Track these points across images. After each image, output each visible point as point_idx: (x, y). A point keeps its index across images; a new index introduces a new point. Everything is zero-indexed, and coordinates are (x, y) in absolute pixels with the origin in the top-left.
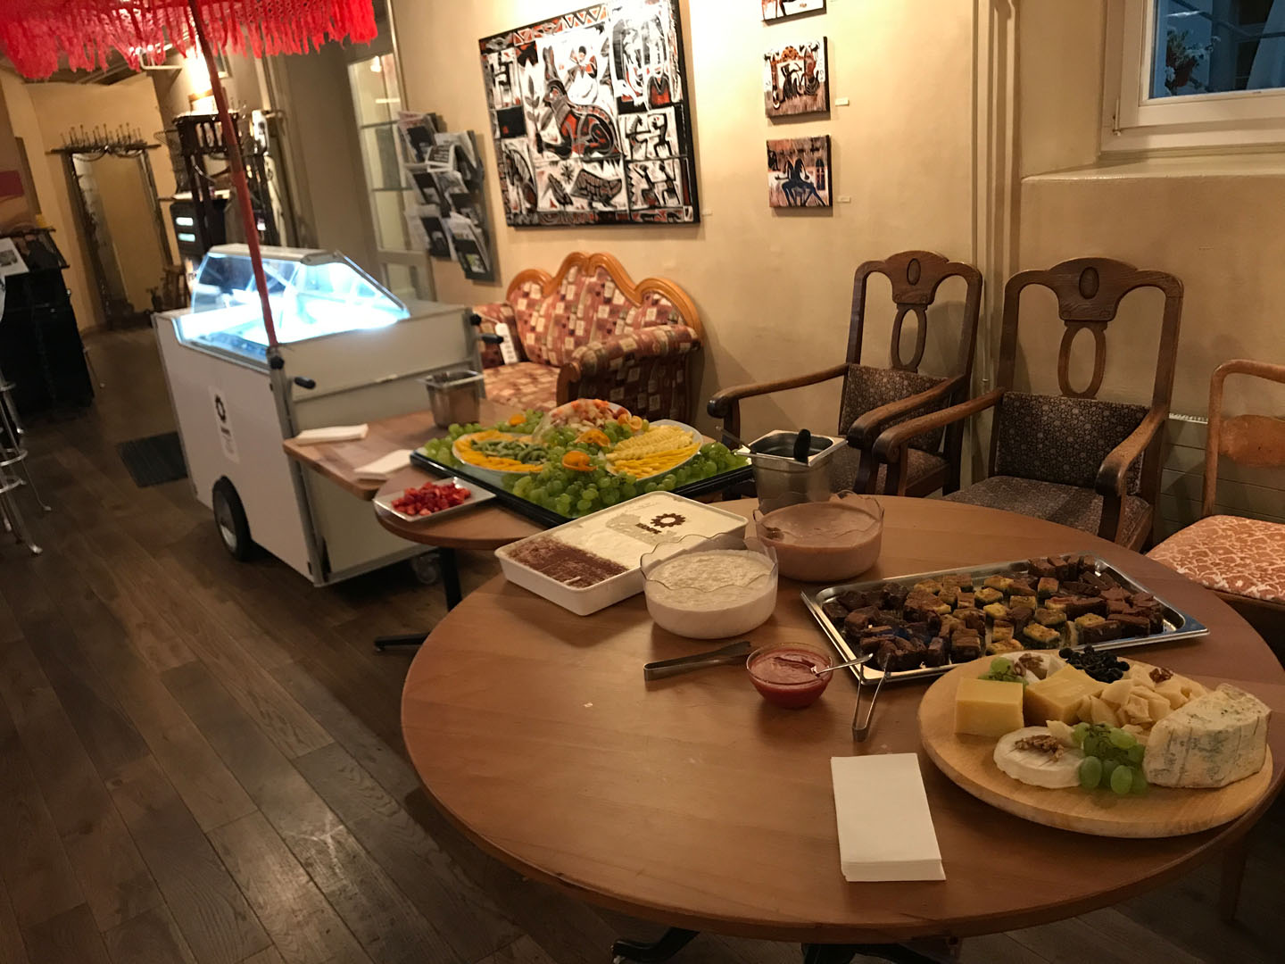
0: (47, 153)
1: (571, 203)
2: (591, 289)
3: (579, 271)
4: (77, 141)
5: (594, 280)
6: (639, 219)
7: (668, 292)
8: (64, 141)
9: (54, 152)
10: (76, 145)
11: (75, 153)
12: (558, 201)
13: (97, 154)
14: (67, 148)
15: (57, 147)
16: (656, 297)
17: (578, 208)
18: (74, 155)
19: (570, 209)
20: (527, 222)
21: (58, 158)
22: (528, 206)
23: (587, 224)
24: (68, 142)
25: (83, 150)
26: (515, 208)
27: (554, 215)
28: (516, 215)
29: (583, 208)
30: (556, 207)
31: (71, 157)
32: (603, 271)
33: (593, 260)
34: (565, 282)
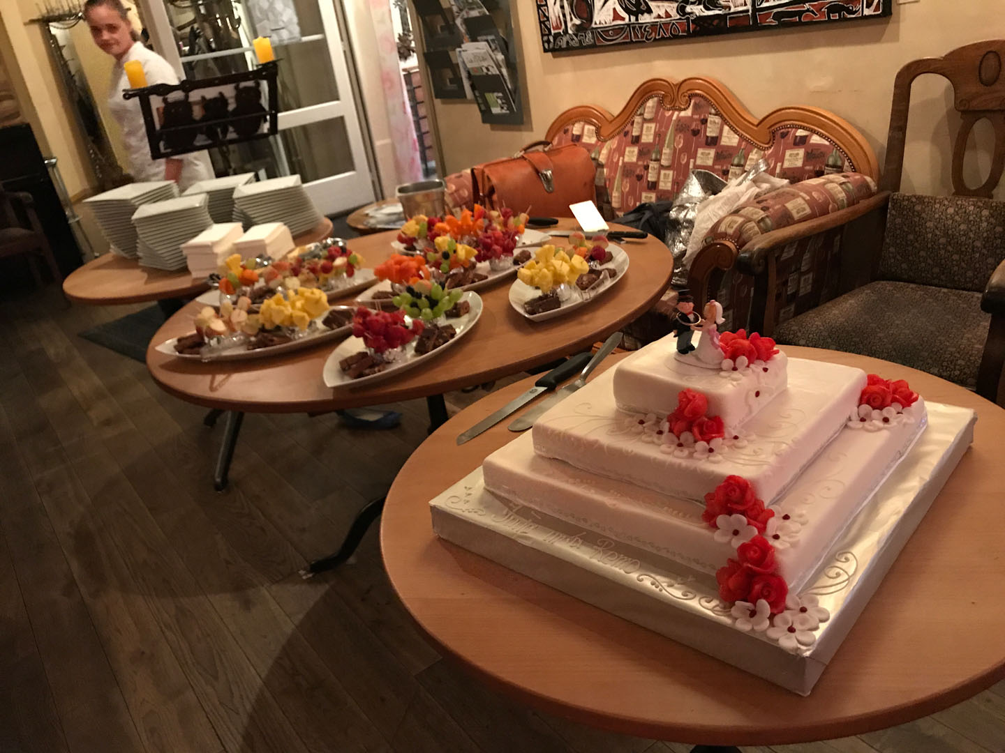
0: (25, 24)
1: (649, 11)
2: (682, 126)
3: (661, 103)
4: (52, 10)
5: (688, 113)
6: (770, 21)
7: (822, 126)
8: (40, 11)
9: (32, 22)
10: (51, 14)
11: (51, 22)
12: (626, 10)
13: (73, 22)
14: (43, 17)
15: (35, 17)
16: (800, 133)
17: (659, 16)
18: (51, 24)
19: (645, 19)
20: (575, 43)
21: (36, 29)
22: (577, 22)
23: (674, 38)
24: (44, 11)
25: (59, 19)
26: (557, 27)
27: (618, 30)
28: (557, 36)
29: (668, 15)
30: (623, 19)
31: (48, 26)
32: (703, 102)
33: (684, 88)
34: (637, 119)
